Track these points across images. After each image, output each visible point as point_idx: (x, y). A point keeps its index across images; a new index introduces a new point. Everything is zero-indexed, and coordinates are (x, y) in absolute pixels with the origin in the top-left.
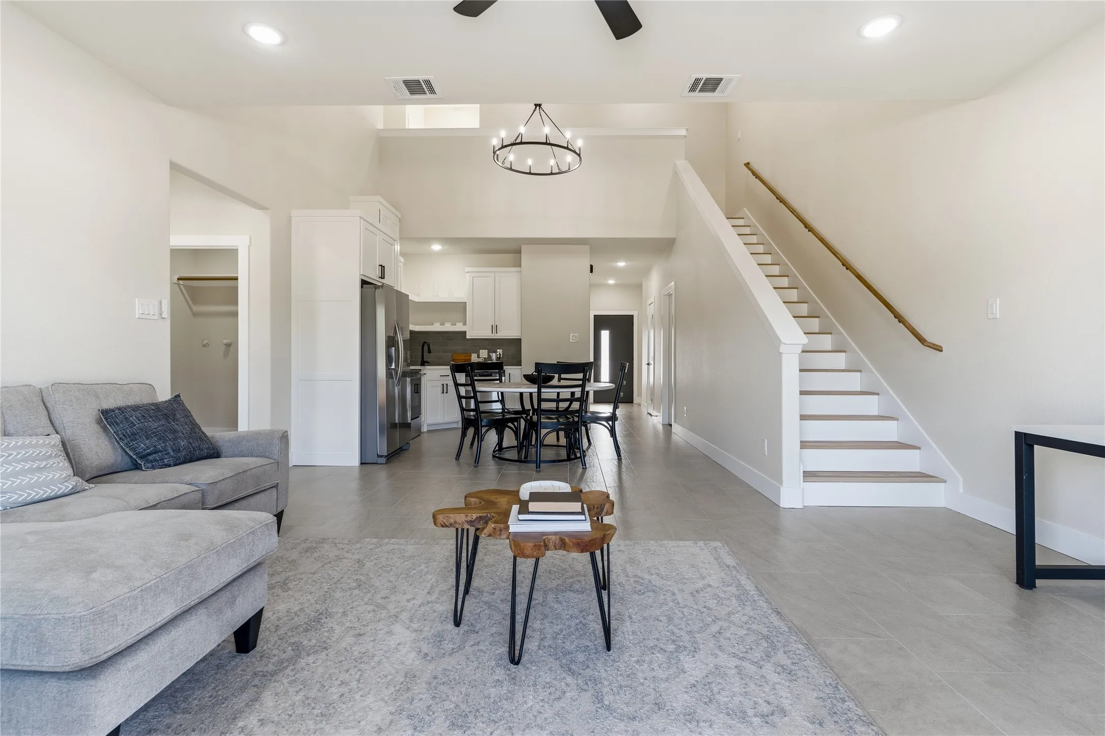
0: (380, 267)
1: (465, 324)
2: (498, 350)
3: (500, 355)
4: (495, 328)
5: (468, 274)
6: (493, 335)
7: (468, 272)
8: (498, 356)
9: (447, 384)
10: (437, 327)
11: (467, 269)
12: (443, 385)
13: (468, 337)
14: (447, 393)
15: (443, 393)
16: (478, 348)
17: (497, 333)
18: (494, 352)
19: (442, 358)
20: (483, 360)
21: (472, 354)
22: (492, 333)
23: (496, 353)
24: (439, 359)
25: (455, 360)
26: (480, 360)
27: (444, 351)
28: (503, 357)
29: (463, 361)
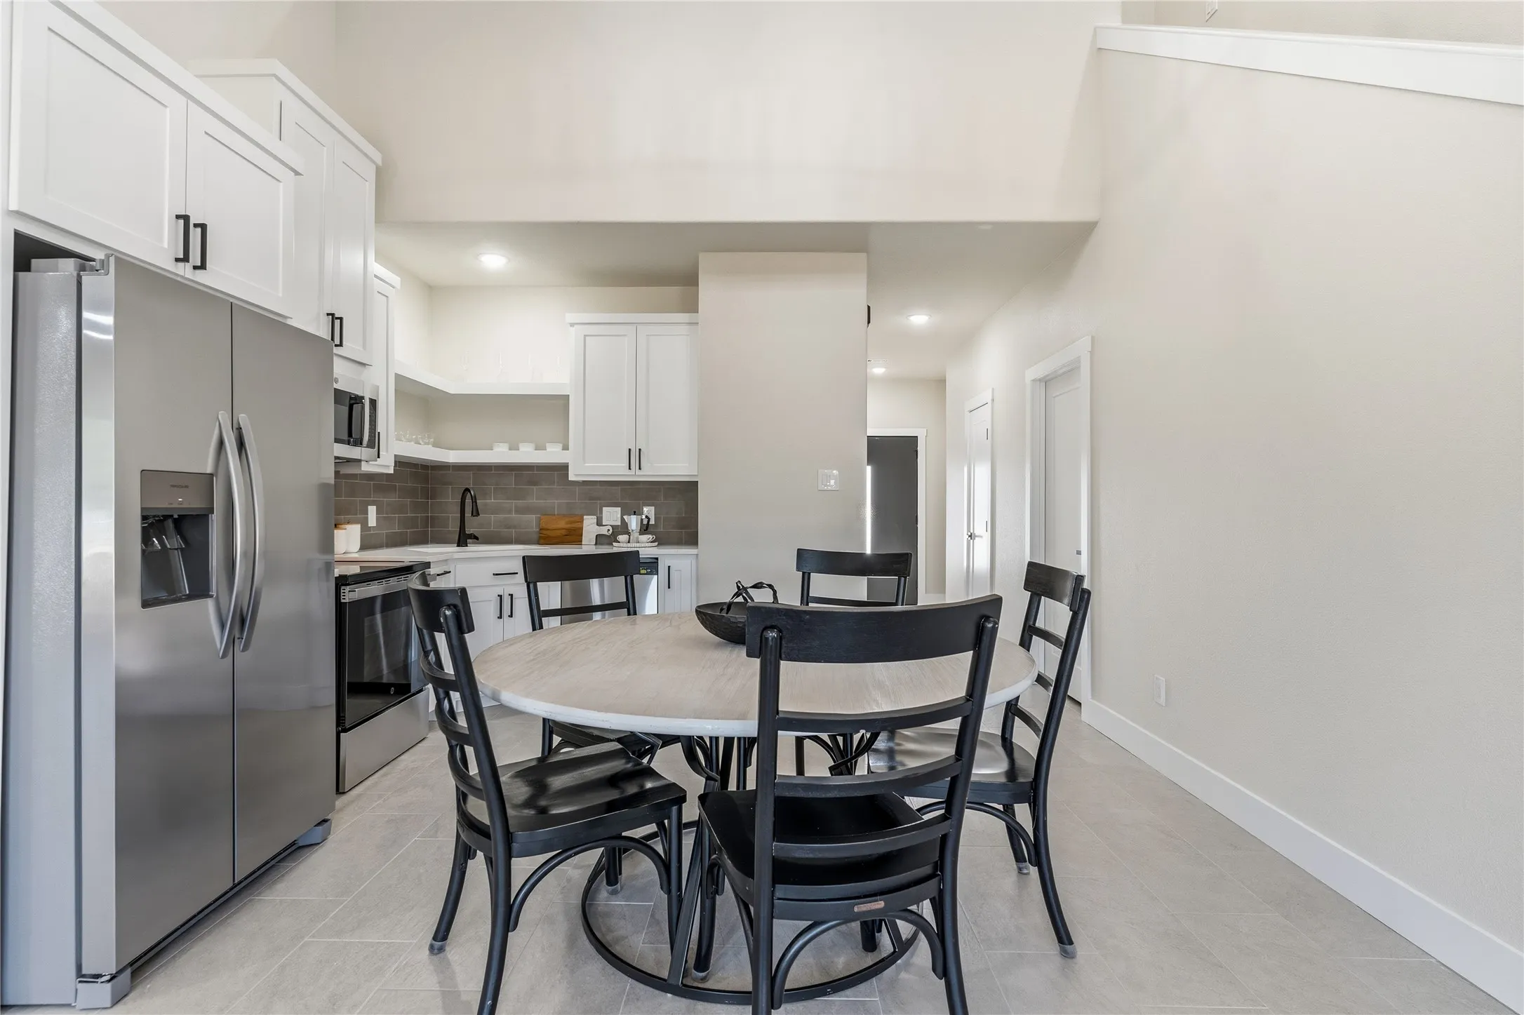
0: (181, 222)
1: (566, 448)
2: (645, 509)
3: (649, 519)
4: (635, 457)
5: (573, 329)
6: (632, 472)
7: (572, 325)
8: (645, 522)
9: (511, 595)
10: (500, 454)
11: (571, 317)
12: (500, 596)
13: (572, 477)
14: (511, 616)
15: (500, 617)
16: (600, 504)
17: (640, 469)
18: (635, 513)
19: (515, 527)
20: (609, 530)
21: (585, 517)
22: (630, 469)
23: (639, 517)
24: (509, 528)
25: (545, 532)
26: (604, 531)
27: (520, 511)
28: (655, 525)
29: (564, 532)
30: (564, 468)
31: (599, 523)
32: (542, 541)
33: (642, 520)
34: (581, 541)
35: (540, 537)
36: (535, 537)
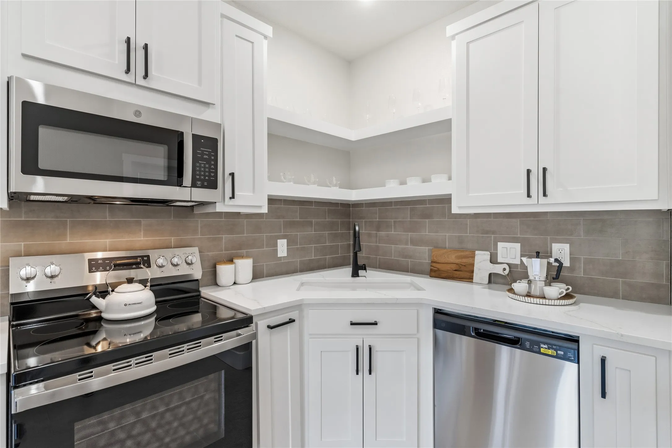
2: (555, 249)
3: (560, 263)
4: (537, 180)
6: (534, 201)
8: (555, 267)
9: (371, 348)
12: (358, 348)
13: (456, 210)
14: (370, 371)
15: (358, 372)
16: (495, 238)
17: (545, 195)
18: (538, 255)
19: (410, 257)
20: (504, 269)
21: (477, 252)
22: (529, 196)
23: (545, 261)
24: (406, 258)
25: (434, 264)
26: (498, 269)
27: (414, 242)
28: (572, 268)
29: (454, 267)
30: (446, 200)
31: (493, 260)
32: (433, 274)
33: (549, 264)
34: (472, 279)
35: (431, 270)
36: (428, 268)
